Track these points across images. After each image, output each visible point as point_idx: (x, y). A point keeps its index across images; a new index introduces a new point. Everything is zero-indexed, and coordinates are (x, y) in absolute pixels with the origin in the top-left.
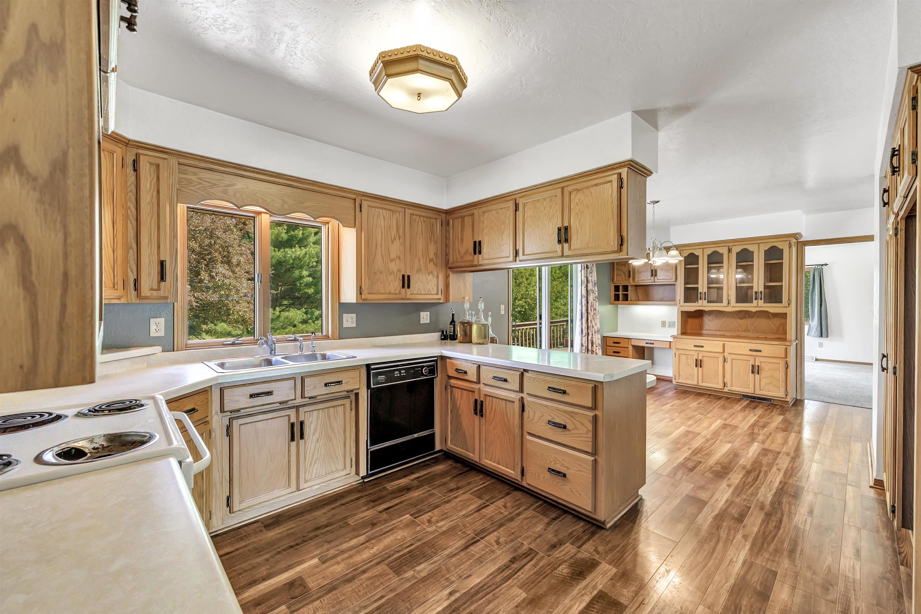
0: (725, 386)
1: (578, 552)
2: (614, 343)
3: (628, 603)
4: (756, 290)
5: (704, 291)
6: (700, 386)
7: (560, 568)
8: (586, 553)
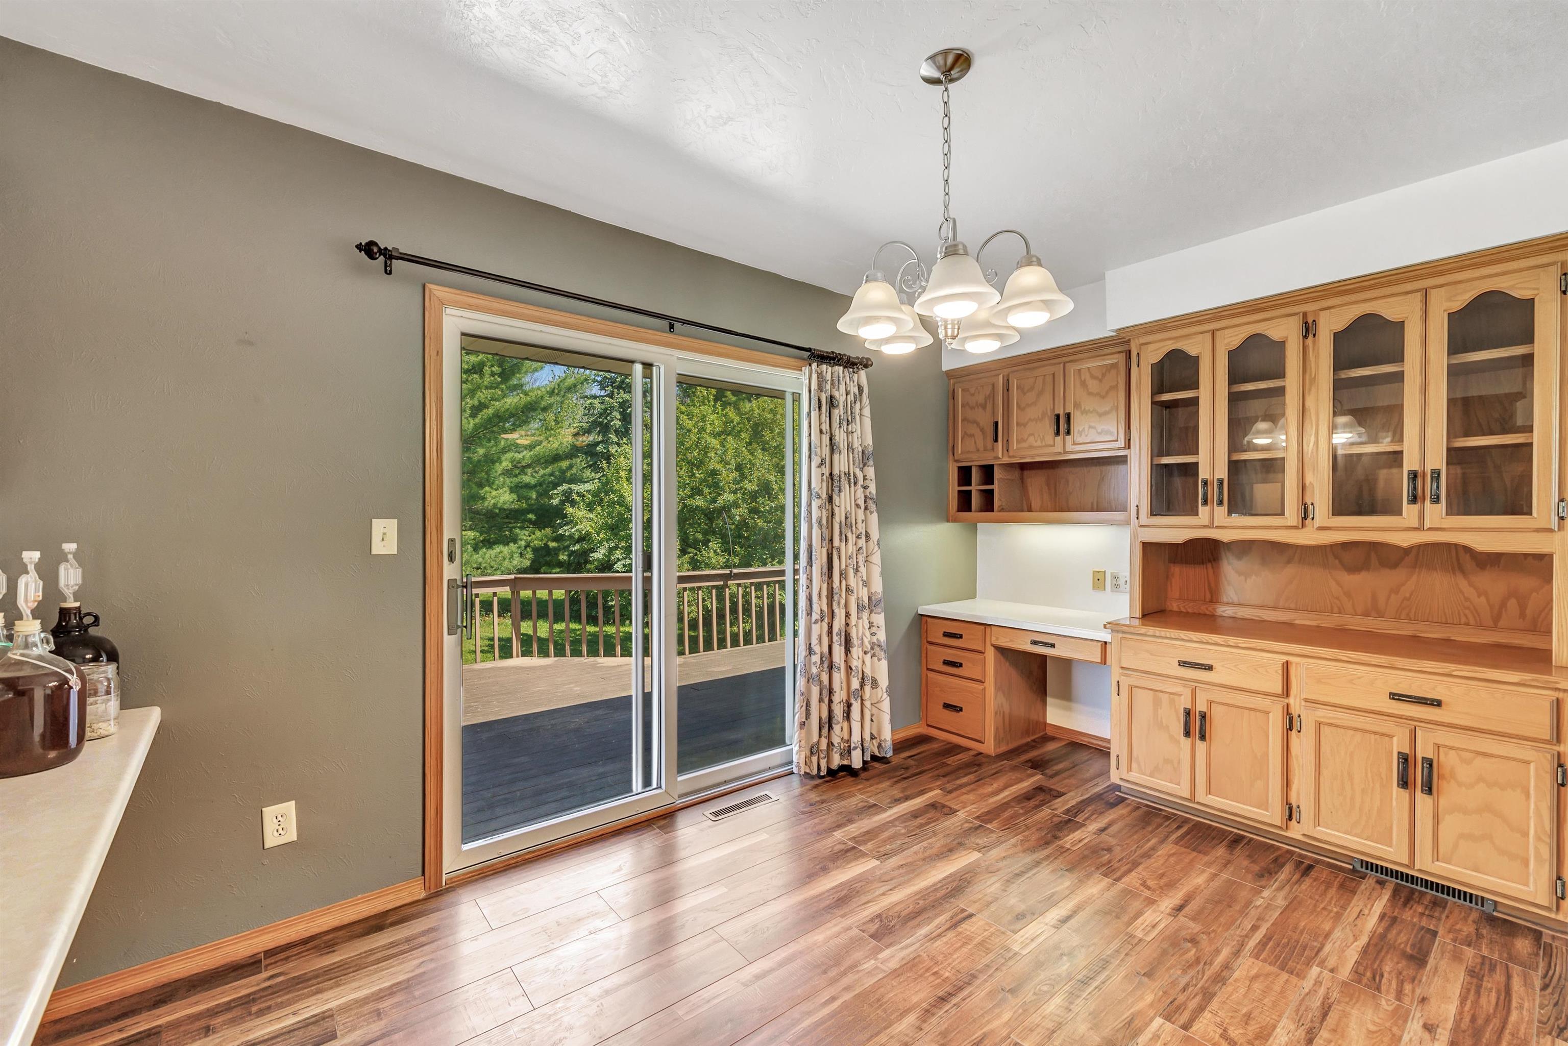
0: (1290, 818)
2: (947, 635)
4: (1416, 467)
5: (1217, 476)
6: (1198, 803)
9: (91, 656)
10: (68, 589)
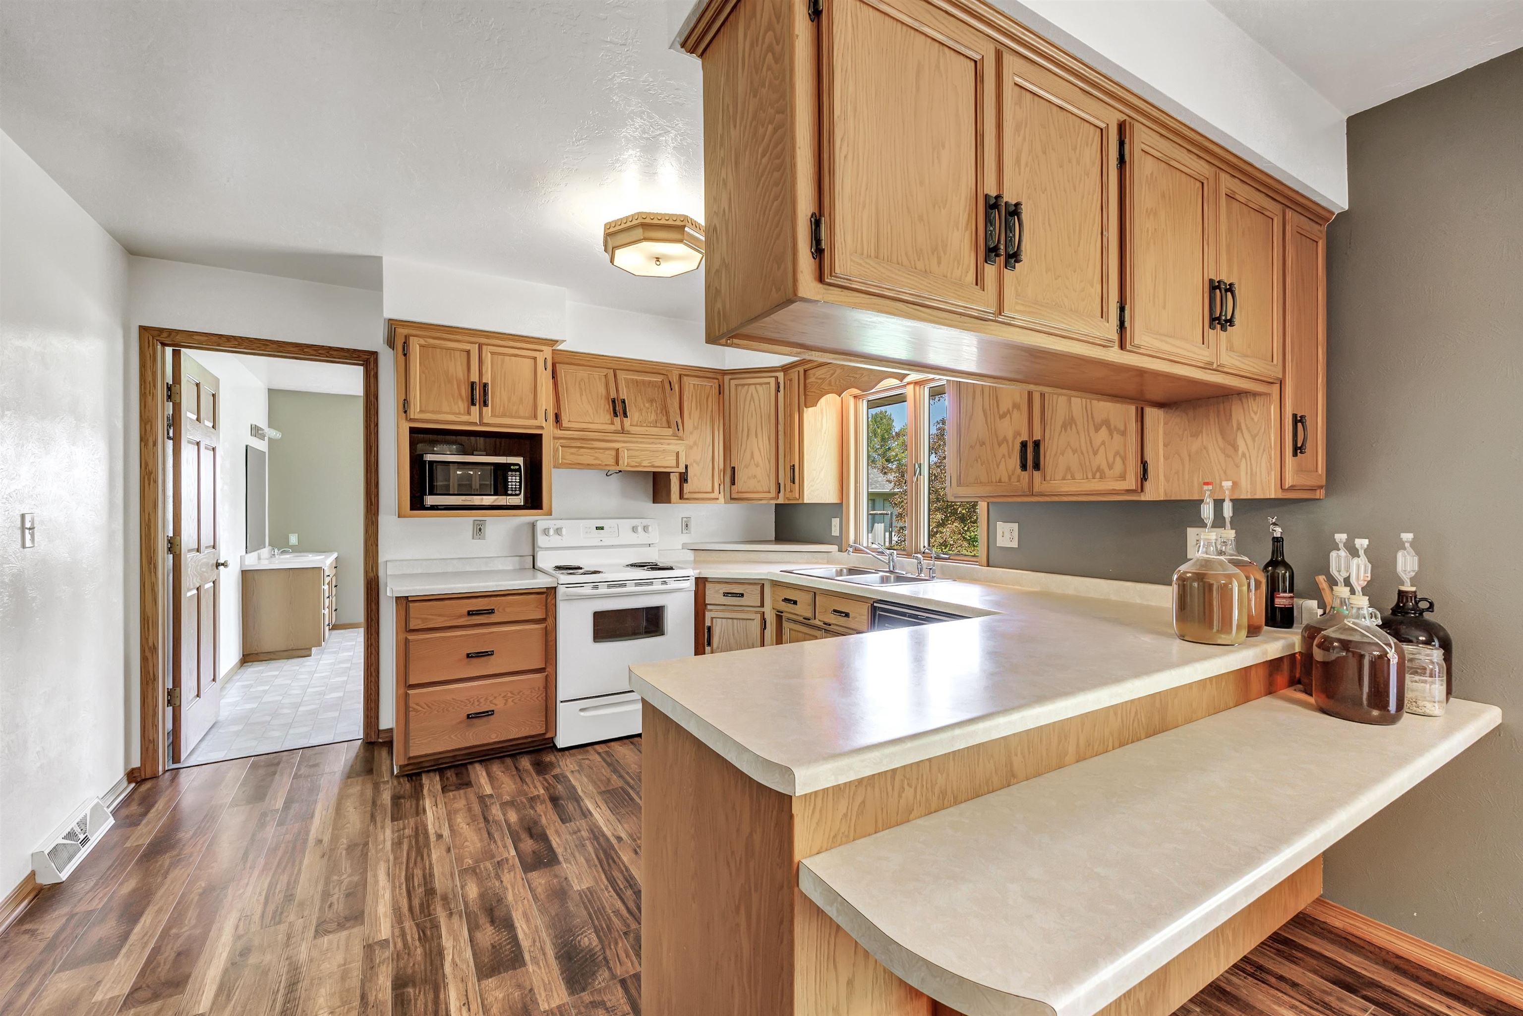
1: (613, 976)
3: (483, 986)
7: (594, 936)
8: (603, 984)
9: (1424, 639)
10: (1405, 574)
